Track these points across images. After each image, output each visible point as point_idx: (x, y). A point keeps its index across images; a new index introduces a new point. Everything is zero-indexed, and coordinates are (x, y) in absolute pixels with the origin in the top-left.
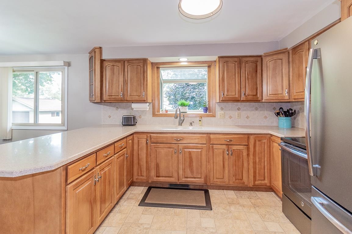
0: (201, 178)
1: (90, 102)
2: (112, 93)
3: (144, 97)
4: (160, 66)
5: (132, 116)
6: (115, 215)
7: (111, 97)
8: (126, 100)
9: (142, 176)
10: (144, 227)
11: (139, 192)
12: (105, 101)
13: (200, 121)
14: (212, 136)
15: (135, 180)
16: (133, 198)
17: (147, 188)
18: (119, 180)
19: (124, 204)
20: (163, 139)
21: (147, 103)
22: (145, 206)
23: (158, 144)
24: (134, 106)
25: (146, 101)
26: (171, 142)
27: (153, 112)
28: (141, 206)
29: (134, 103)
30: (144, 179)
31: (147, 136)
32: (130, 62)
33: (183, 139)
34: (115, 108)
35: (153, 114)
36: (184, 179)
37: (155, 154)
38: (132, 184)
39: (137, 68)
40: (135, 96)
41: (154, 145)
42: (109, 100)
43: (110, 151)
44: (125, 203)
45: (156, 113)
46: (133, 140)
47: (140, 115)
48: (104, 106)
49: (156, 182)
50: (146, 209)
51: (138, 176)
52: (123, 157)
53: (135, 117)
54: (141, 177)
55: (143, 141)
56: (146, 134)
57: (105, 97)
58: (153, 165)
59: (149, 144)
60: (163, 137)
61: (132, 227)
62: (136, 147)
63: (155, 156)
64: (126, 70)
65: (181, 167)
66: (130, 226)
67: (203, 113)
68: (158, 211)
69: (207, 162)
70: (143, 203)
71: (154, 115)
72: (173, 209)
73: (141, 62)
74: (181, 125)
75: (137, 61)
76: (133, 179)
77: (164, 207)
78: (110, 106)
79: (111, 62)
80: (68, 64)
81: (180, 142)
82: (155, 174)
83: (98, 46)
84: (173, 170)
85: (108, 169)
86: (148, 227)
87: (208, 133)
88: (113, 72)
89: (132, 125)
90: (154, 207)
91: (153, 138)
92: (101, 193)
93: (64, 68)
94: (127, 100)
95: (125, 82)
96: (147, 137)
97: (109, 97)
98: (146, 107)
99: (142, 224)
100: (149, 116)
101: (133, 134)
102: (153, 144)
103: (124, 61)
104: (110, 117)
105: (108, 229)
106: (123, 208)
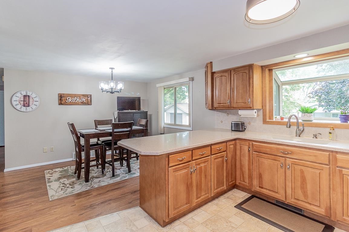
0: (319, 207)
1: (207, 109)
2: (221, 101)
3: (250, 103)
4: (273, 68)
5: (240, 123)
6: (212, 206)
7: (220, 105)
8: (232, 107)
9: (244, 181)
10: (231, 225)
11: (240, 196)
12: (215, 108)
13: (330, 133)
14: (339, 156)
15: (237, 184)
16: (233, 199)
17: (250, 195)
18: (217, 178)
19: (222, 201)
20: (267, 150)
21: (254, 109)
22: (240, 210)
23: (261, 154)
24: (241, 112)
25: (252, 108)
26: (276, 154)
27: (263, 119)
28: (237, 208)
29: (241, 110)
30: (247, 186)
31: (249, 143)
32: (236, 70)
33: (292, 153)
34: (226, 114)
35: (263, 121)
36: (293, 200)
37: (258, 163)
38: (234, 186)
39: (242, 75)
40: (241, 103)
41: (257, 154)
42: (218, 107)
43: (207, 151)
44: (224, 200)
45: (268, 120)
46: (235, 145)
47: (250, 122)
48: (218, 112)
49: (260, 193)
50: (240, 212)
51: (241, 180)
52: (222, 159)
53: (244, 123)
54: (244, 183)
55: (245, 148)
56: (249, 142)
57: (216, 105)
58: (255, 174)
59: (251, 152)
60: (266, 147)
61: (221, 220)
62: (238, 152)
63: (258, 165)
64: (232, 79)
65: (289, 184)
66: (220, 219)
67: (339, 122)
68: (251, 219)
69: (331, 190)
70: (239, 206)
71: (265, 122)
72: (268, 224)
73: (247, 69)
74: (299, 136)
75: (242, 69)
76: (236, 182)
77: (259, 219)
78: (222, 112)
79: (220, 73)
80: (192, 79)
81: (288, 156)
82: (258, 184)
83: (209, 61)
84: (279, 185)
85: (204, 165)
86: (235, 227)
87: (332, 151)
88: (221, 83)
89: (240, 131)
90: (248, 215)
91: (255, 147)
92: (197, 183)
93: (190, 82)
94: (234, 107)
95: (232, 90)
96: (249, 145)
97: (218, 105)
98: (253, 113)
99: (230, 222)
100: (259, 122)
101: (236, 140)
102: (255, 153)
103: (231, 71)
104: (222, 122)
105: (203, 212)
106: (220, 203)
